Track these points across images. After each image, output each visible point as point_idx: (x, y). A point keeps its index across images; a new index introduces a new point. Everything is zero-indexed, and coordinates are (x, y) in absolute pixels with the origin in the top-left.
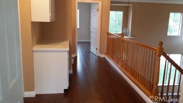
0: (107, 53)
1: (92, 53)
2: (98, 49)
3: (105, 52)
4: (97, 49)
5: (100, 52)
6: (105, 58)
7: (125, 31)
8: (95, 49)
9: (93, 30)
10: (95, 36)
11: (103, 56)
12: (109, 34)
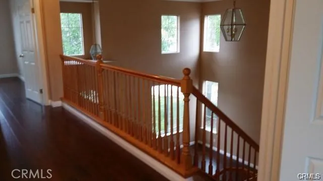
0: (66, 97)
1: (31, 102)
2: (45, 91)
3: (62, 95)
4: (41, 91)
5: (51, 98)
6: (62, 108)
7: (94, 51)
8: (37, 93)
9: (26, 52)
10: (33, 64)
11: (57, 104)
12: (64, 58)
